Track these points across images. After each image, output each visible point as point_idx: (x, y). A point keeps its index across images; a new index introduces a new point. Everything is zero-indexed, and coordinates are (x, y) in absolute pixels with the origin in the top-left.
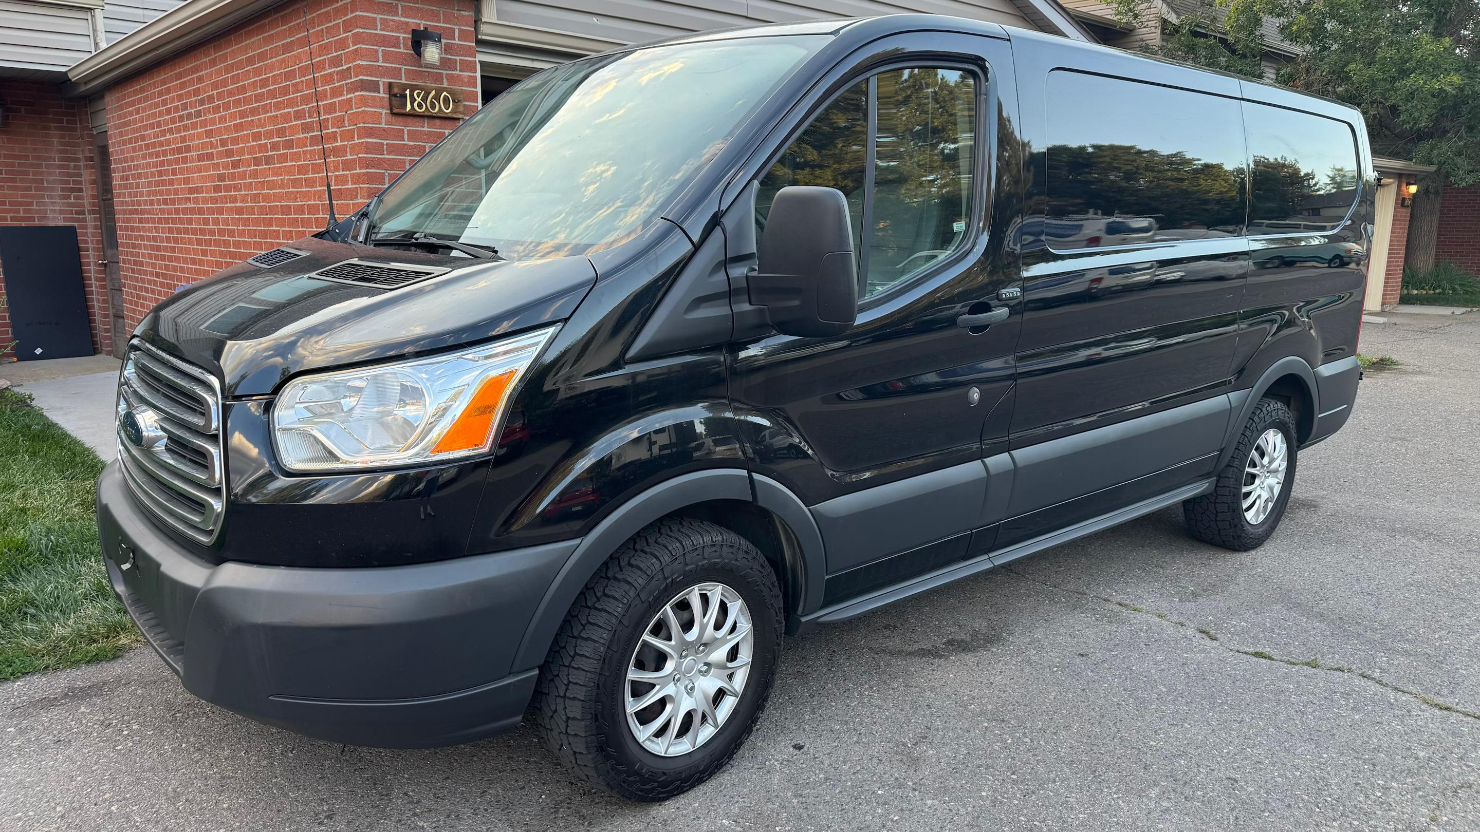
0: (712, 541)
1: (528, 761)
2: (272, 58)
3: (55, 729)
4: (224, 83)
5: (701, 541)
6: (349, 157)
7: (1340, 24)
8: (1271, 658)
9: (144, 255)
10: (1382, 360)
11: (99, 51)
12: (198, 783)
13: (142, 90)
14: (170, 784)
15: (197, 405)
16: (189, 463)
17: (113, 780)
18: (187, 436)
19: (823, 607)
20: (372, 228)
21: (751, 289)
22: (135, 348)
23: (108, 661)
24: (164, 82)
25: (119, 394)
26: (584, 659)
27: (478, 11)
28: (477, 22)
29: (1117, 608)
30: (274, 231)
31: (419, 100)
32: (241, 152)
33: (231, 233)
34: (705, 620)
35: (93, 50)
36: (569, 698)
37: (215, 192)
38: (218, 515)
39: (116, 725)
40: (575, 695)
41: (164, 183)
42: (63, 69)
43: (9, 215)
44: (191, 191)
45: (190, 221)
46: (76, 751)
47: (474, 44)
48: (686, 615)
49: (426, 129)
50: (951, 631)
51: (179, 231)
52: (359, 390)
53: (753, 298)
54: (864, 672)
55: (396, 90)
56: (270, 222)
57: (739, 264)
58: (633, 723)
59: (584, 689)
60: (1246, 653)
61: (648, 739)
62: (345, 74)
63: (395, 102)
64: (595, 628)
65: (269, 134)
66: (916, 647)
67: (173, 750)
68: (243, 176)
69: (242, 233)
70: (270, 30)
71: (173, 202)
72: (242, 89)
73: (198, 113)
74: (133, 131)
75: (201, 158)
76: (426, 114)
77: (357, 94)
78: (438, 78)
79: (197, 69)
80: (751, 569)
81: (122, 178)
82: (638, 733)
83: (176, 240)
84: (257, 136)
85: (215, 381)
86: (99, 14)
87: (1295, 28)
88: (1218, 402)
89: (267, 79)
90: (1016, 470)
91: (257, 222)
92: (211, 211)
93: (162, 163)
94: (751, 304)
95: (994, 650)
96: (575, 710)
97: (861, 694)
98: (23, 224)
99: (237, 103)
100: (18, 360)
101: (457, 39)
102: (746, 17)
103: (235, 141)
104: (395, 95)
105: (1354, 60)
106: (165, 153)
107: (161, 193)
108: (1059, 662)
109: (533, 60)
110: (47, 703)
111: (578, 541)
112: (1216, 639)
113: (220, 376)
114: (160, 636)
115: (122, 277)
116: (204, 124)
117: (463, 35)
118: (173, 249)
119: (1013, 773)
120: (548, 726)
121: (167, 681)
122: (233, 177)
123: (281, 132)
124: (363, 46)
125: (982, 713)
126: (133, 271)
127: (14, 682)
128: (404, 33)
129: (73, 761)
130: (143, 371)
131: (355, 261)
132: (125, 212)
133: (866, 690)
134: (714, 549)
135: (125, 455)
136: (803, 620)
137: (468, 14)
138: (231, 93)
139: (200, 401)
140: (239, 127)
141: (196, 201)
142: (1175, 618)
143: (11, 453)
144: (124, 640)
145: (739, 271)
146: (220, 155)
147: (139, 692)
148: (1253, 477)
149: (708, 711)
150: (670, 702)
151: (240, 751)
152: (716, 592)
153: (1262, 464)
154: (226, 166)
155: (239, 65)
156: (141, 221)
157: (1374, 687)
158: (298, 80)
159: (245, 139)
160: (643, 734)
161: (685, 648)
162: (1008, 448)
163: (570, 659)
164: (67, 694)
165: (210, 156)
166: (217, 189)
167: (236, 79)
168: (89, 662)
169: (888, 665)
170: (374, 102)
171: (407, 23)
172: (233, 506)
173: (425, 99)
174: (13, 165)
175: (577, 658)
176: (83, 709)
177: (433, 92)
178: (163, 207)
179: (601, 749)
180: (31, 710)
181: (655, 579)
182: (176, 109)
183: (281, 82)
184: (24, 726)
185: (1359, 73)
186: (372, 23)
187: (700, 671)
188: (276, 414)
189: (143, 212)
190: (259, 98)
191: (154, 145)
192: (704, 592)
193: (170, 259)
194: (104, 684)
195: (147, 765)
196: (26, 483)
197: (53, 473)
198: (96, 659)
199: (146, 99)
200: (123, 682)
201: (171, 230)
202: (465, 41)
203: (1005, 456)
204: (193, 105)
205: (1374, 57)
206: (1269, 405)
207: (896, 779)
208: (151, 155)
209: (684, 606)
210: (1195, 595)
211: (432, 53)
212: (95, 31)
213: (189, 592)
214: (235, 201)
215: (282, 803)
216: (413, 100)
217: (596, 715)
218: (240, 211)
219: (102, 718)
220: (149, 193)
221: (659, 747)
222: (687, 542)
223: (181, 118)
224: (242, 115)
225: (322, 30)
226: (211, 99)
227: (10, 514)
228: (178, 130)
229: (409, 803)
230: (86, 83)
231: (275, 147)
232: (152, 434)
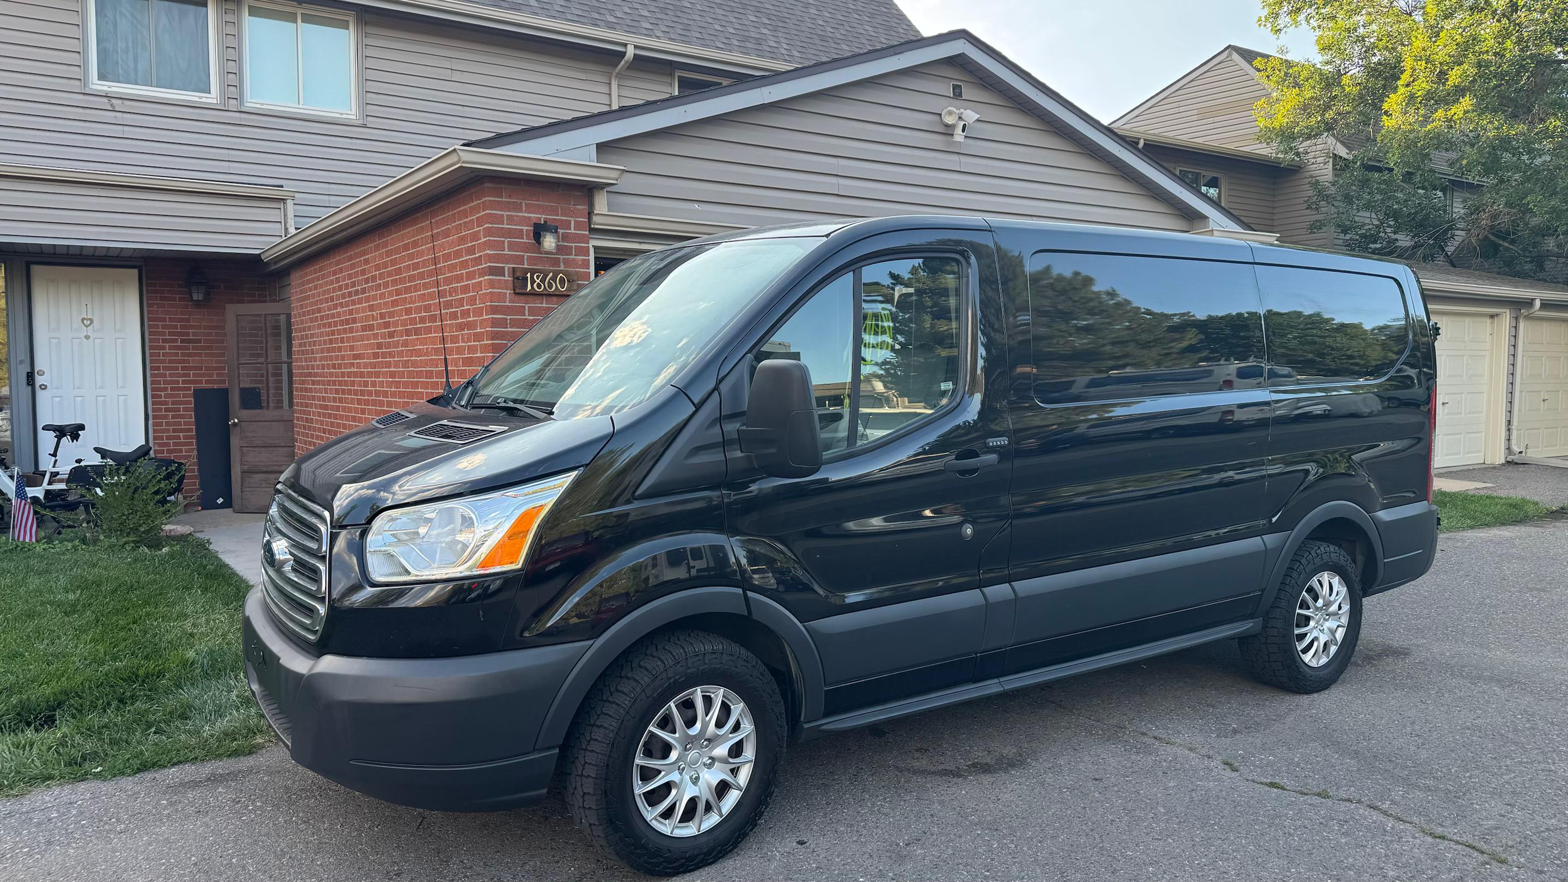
0: (713, 649)
1: (567, 843)
2: (422, 246)
3: (197, 803)
4: (385, 265)
5: (703, 649)
6: (479, 330)
7: (1513, 156)
8: (1283, 788)
9: (314, 414)
10: (1562, 508)
11: (289, 236)
12: (300, 846)
13: (321, 270)
14: (279, 846)
15: (313, 532)
16: (307, 579)
17: (235, 842)
18: (306, 558)
19: (826, 715)
20: (475, 394)
21: (741, 440)
22: (279, 492)
23: (245, 755)
24: (338, 263)
25: (266, 529)
26: (596, 743)
27: (591, 205)
28: (590, 214)
29: (1153, 741)
30: (419, 392)
31: (538, 281)
32: (396, 324)
33: (385, 394)
34: (708, 718)
35: (283, 235)
36: (585, 776)
37: (374, 358)
38: (322, 618)
39: (244, 802)
40: (589, 774)
41: (333, 349)
42: (258, 252)
43: (204, 379)
44: (356, 357)
45: (353, 383)
46: (211, 819)
47: (587, 233)
48: (690, 713)
49: (544, 305)
50: (980, 755)
51: (343, 392)
52: (429, 520)
53: (743, 447)
54: (883, 787)
55: (518, 274)
56: (415, 385)
57: (735, 419)
58: (641, 804)
59: (596, 768)
60: (1261, 783)
61: (655, 819)
62: (478, 261)
63: (518, 283)
64: (607, 717)
65: (418, 310)
66: (941, 767)
67: (285, 822)
68: (396, 344)
69: (394, 395)
70: (421, 222)
71: (340, 366)
72: (399, 271)
73: (364, 291)
74: (312, 304)
75: (364, 328)
76: (544, 292)
77: (486, 278)
78: (556, 262)
79: (364, 253)
80: (751, 676)
81: (300, 345)
82: (646, 813)
83: (341, 400)
84: (408, 311)
85: (327, 514)
86: (290, 203)
87: (1464, 162)
88: (1253, 543)
89: (418, 263)
90: (1017, 601)
91: (406, 385)
92: (370, 375)
93: (333, 333)
94: (742, 452)
95: (1013, 772)
96: (589, 786)
97: (873, 804)
98: (216, 387)
99: (395, 282)
100: (202, 509)
101: (572, 229)
102: (838, 195)
103: (391, 314)
104: (518, 278)
105: (1531, 191)
106: (336, 324)
107: (331, 358)
108: (1071, 785)
109: (640, 243)
110: (195, 784)
111: (591, 642)
112: (1237, 771)
113: (331, 512)
114: (280, 721)
115: (295, 433)
116: (368, 299)
117: (578, 226)
118: (338, 408)
119: (988, 871)
120: (571, 803)
121: (289, 771)
122: (388, 345)
123: (427, 308)
124: (491, 238)
125: (979, 823)
126: (304, 427)
127: (170, 768)
128: (527, 226)
129: (208, 826)
130: (283, 509)
131: (445, 422)
132: (301, 375)
133: (879, 801)
134: (714, 656)
135: (266, 578)
136: (806, 726)
137: (583, 208)
138: (390, 274)
139: (317, 531)
140: (395, 303)
141: (359, 366)
142: (1204, 752)
143: (187, 588)
144: (259, 740)
145: (732, 427)
146: (380, 326)
147: (265, 778)
148: (1308, 619)
149: (712, 800)
150: (674, 788)
151: (337, 824)
152: (719, 694)
153: (1315, 606)
154: (383, 336)
155: (397, 251)
156: (314, 383)
157: (1375, 815)
158: (442, 265)
159: (399, 313)
160: (651, 814)
161: (688, 743)
162: (1009, 580)
163: (586, 743)
164: (209, 778)
165: (371, 328)
166: (376, 356)
167: (394, 262)
168: (230, 755)
169: (908, 781)
170: (499, 284)
171: (530, 218)
172: (332, 609)
173: (543, 281)
174: (210, 334)
175: (592, 742)
176: (220, 789)
177: (551, 274)
178: (332, 370)
179: (610, 821)
180: (181, 788)
181: (660, 678)
182: (347, 286)
183: (429, 266)
184: (173, 800)
185: (1539, 204)
186: (500, 219)
187: (705, 765)
188: (369, 539)
189: (316, 375)
190: (412, 279)
191: (327, 317)
192: (708, 694)
193: (335, 417)
194: (239, 772)
195: (264, 831)
196: (196, 613)
197: (219, 605)
198: (235, 753)
199: (323, 277)
200: (254, 771)
201: (337, 391)
202: (580, 230)
203: (1006, 586)
204: (360, 283)
205: (1556, 188)
206: (1319, 548)
207: (880, 870)
208: (324, 325)
209: (688, 705)
210: (1235, 731)
211: (549, 242)
212: (285, 215)
213: (298, 676)
214: (389, 367)
215: (363, 863)
216: (533, 282)
217: (606, 791)
218: (393, 375)
219: (234, 797)
220: (321, 359)
221: (666, 828)
222: (689, 649)
223: (350, 294)
224: (398, 292)
225: (461, 224)
226: (374, 278)
227: (180, 638)
228: (347, 305)
229: (464, 868)
230: (275, 263)
231: (422, 320)
232: (282, 557)
